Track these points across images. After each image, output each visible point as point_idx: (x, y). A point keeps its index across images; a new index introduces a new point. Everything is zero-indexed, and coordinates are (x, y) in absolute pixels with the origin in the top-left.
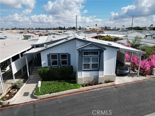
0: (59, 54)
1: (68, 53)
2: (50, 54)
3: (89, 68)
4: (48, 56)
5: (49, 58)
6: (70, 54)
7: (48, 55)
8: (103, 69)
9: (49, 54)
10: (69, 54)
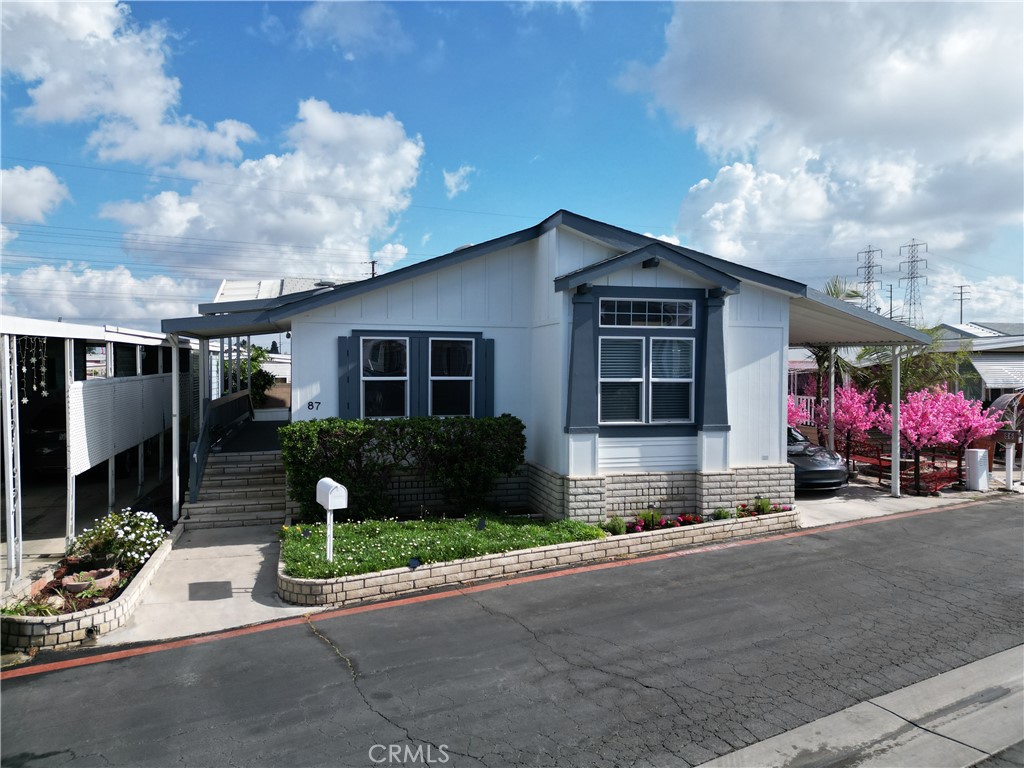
0: (418, 337)
1: (478, 335)
2: (357, 333)
3: (637, 417)
4: (346, 348)
5: (351, 367)
6: (491, 342)
7: (341, 340)
8: (725, 420)
9: (346, 333)
10: (486, 336)
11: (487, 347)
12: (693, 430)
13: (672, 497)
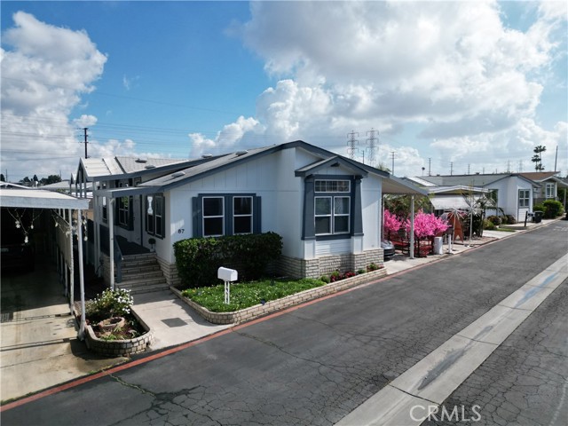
0: (228, 196)
1: (254, 195)
2: (201, 195)
3: (329, 232)
4: (196, 202)
5: (199, 211)
6: (260, 198)
7: (194, 198)
8: (362, 231)
9: (196, 195)
10: (257, 195)
11: (258, 200)
12: (349, 236)
13: (342, 265)
